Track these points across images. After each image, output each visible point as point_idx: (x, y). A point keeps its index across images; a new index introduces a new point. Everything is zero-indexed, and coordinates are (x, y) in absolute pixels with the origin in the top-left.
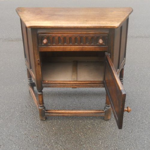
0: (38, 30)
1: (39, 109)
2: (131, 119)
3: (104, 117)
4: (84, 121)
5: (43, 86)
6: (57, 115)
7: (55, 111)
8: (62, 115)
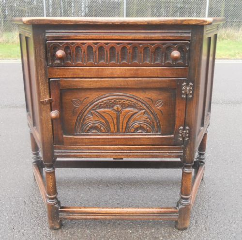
0: (47, 31)
1: (48, 205)
2: (231, 227)
3: (177, 221)
4: (138, 231)
5: (56, 154)
6: (83, 217)
7: (78, 209)
8: (93, 217)
